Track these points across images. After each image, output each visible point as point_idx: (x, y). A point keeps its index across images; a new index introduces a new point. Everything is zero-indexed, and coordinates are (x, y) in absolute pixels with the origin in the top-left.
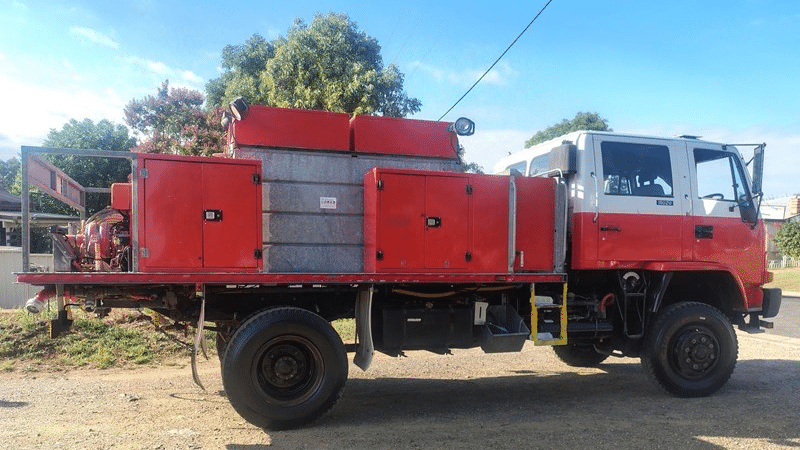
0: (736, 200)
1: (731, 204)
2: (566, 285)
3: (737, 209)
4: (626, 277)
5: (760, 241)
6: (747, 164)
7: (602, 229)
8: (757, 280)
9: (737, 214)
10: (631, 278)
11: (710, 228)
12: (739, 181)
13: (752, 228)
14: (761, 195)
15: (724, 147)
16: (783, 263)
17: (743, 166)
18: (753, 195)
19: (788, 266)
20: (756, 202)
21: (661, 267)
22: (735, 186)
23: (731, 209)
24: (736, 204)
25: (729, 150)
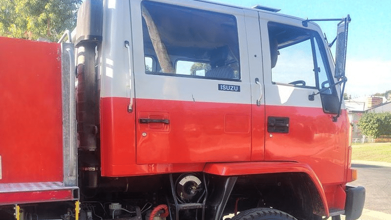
0: (317, 87)
1: (311, 91)
2: (78, 204)
3: (318, 98)
4: (183, 182)
5: (343, 130)
6: (330, 46)
7: (141, 122)
8: (339, 179)
9: (317, 104)
10: (190, 184)
11: (285, 120)
12: (321, 64)
13: (335, 120)
14: (345, 80)
15: (305, 22)
16: (363, 140)
17: (326, 47)
18: (336, 81)
19: (366, 142)
20: (339, 88)
21: (223, 171)
22: (317, 70)
23: (311, 98)
24: (317, 91)
25: (310, 27)
